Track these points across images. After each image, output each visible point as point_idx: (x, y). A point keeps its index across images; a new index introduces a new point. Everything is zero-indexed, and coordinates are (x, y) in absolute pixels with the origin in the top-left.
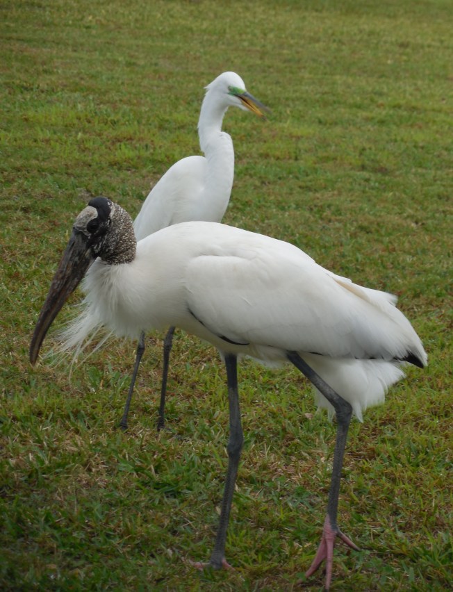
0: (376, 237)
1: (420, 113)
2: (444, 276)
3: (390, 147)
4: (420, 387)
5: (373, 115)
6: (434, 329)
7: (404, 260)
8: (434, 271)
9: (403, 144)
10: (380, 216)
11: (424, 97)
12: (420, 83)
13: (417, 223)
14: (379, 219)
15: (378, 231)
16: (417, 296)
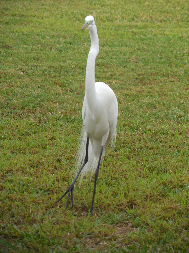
0: (4, 80)
1: (25, 18)
2: (36, 98)
3: (11, 35)
4: (24, 153)
5: (3, 20)
6: (32, 124)
7: (17, 91)
8: (31, 96)
9: (17, 33)
10: (6, 70)
11: (27, 9)
12: (25, 3)
13: (23, 72)
14: (5, 71)
15: (5, 77)
16: (23, 108)
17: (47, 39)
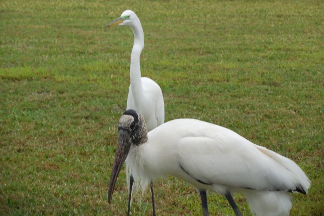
0: (274, 120)
1: (291, 52)
2: (312, 139)
3: (277, 71)
4: (305, 200)
5: (267, 54)
6: (310, 168)
7: (290, 132)
8: (307, 137)
9: (284, 69)
10: (275, 109)
11: (293, 43)
12: (290, 36)
13: (295, 111)
14: (275, 111)
15: (275, 117)
16: (299, 151)
17: (319, 75)
